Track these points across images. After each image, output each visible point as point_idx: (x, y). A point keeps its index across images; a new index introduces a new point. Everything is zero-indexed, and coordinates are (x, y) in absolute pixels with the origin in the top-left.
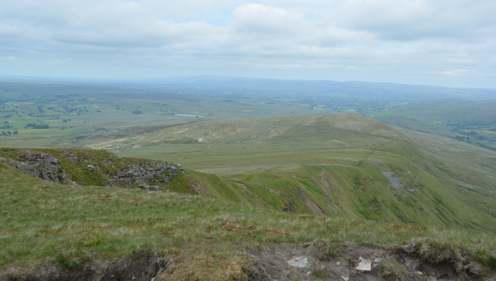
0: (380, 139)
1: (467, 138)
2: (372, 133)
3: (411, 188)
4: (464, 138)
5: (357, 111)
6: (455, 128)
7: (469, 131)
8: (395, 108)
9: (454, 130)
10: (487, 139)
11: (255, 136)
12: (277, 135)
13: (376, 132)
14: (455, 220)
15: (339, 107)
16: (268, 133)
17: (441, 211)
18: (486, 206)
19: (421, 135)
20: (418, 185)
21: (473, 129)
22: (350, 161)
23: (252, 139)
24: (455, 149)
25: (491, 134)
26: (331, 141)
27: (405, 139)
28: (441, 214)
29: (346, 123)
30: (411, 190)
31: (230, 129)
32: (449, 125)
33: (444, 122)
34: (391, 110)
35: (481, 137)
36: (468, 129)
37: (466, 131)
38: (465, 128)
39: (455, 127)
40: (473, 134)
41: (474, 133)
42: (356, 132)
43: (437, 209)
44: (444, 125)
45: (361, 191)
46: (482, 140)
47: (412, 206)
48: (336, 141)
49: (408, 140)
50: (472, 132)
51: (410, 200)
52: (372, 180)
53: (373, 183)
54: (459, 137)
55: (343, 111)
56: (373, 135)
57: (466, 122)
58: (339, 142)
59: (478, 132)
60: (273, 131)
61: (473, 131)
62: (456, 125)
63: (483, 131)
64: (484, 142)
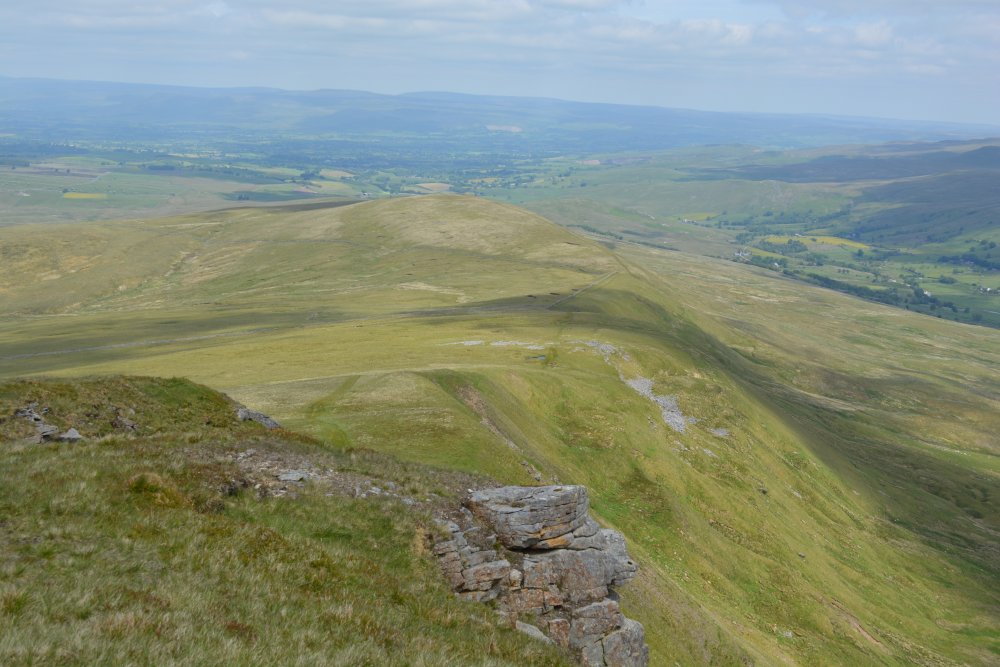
0: (559, 272)
1: (782, 263)
2: (530, 256)
3: (717, 426)
4: (772, 261)
5: (451, 189)
6: (744, 232)
7: (784, 240)
8: (567, 175)
9: (741, 239)
10: (833, 263)
11: (135, 283)
12: (214, 276)
13: (540, 254)
14: (851, 517)
15: (393, 177)
16: (177, 268)
17: (810, 493)
18: (906, 464)
19: (660, 257)
20: (733, 414)
21: (792, 234)
22: (518, 352)
23: (123, 293)
24: (765, 294)
25: (842, 246)
26: (407, 286)
27: (634, 270)
28: (813, 500)
29: (443, 228)
30: (721, 433)
31: (37, 259)
32: (726, 223)
33: (712, 215)
34: (554, 183)
35: (819, 257)
36: (777, 233)
37: (773, 239)
38: (768, 232)
39: (741, 230)
40: (795, 247)
41: (797, 244)
42: (477, 255)
43: (799, 488)
44: (712, 223)
45: (587, 449)
46: (819, 264)
47: (740, 486)
48: (422, 286)
49: (643, 274)
50: (790, 242)
51: (728, 465)
52: (609, 410)
53: (616, 419)
54: (759, 258)
55: (406, 189)
56: (536, 263)
57: (768, 214)
58: (433, 288)
59: (805, 240)
60: (195, 261)
61: (794, 239)
62: (746, 223)
63: (820, 239)
64: (825, 271)
